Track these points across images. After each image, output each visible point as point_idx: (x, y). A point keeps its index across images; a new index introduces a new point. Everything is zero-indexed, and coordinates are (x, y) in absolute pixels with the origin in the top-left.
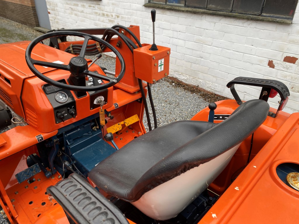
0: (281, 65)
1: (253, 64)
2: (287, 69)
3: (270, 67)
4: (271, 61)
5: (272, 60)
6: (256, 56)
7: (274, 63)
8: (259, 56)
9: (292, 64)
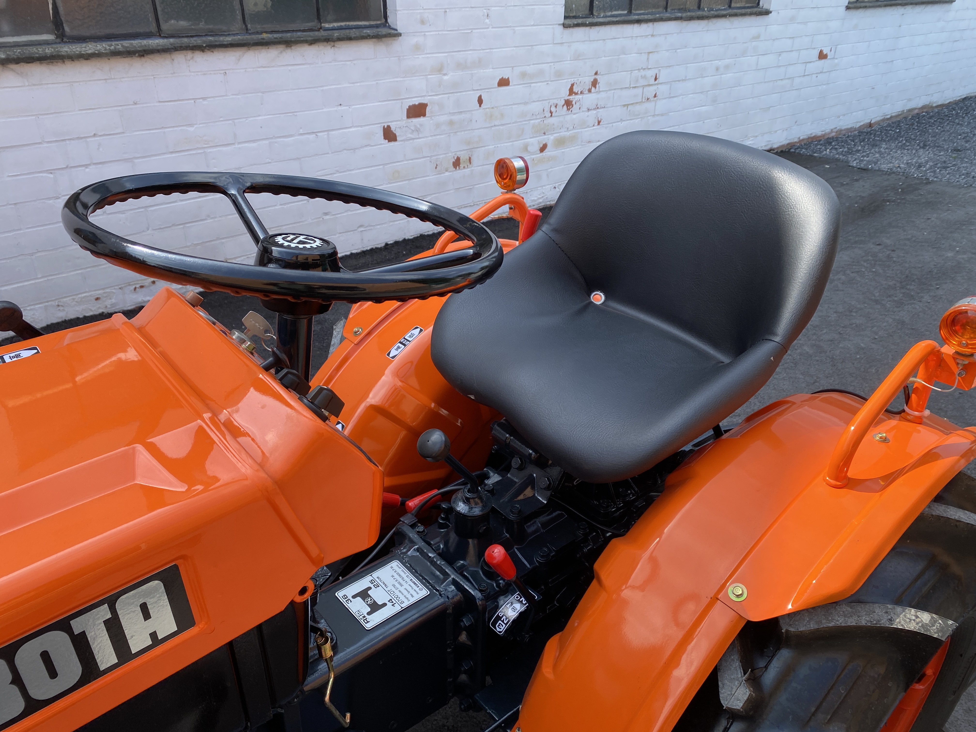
0: (407, 128)
1: (355, 149)
2: (417, 133)
3: (389, 141)
4: (387, 126)
6: (355, 127)
7: (393, 129)
8: (361, 126)
9: (422, 119)
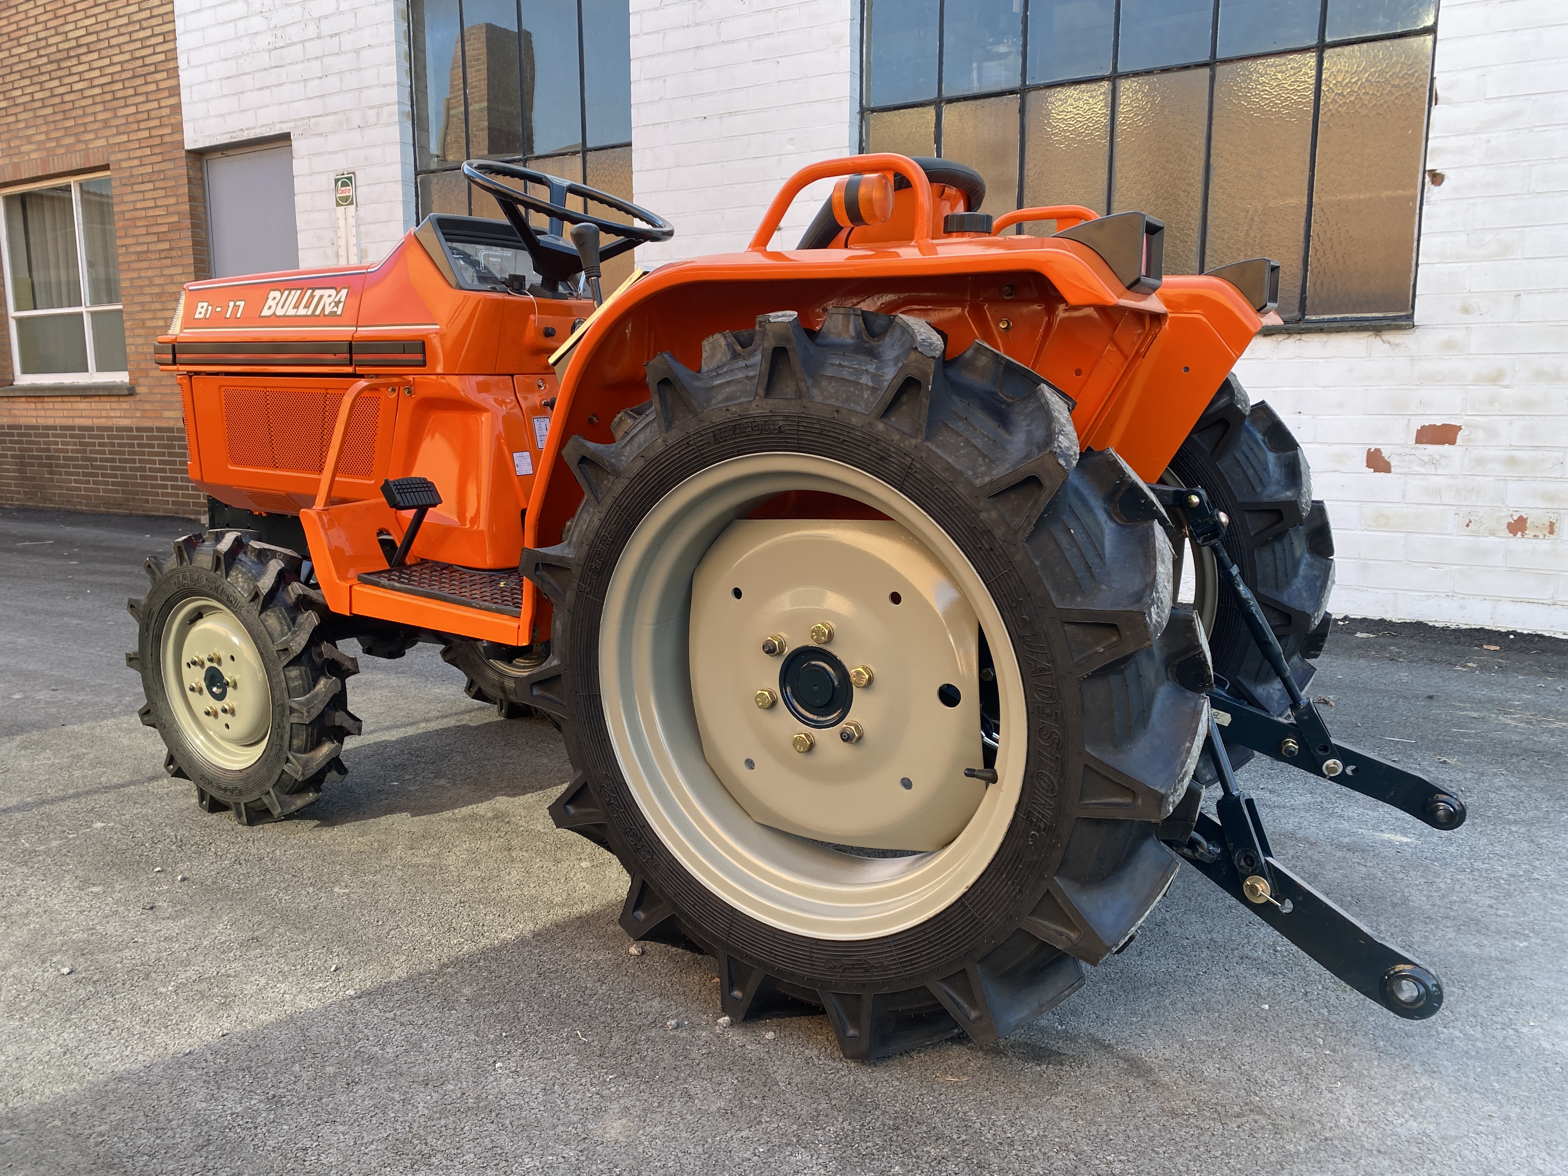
0: (1412, 457)
2: (1433, 466)
3: (1375, 471)
4: (1376, 449)
5: (1378, 447)
6: (1318, 443)
7: (1385, 454)
8: (1329, 444)
9: (1445, 448)
